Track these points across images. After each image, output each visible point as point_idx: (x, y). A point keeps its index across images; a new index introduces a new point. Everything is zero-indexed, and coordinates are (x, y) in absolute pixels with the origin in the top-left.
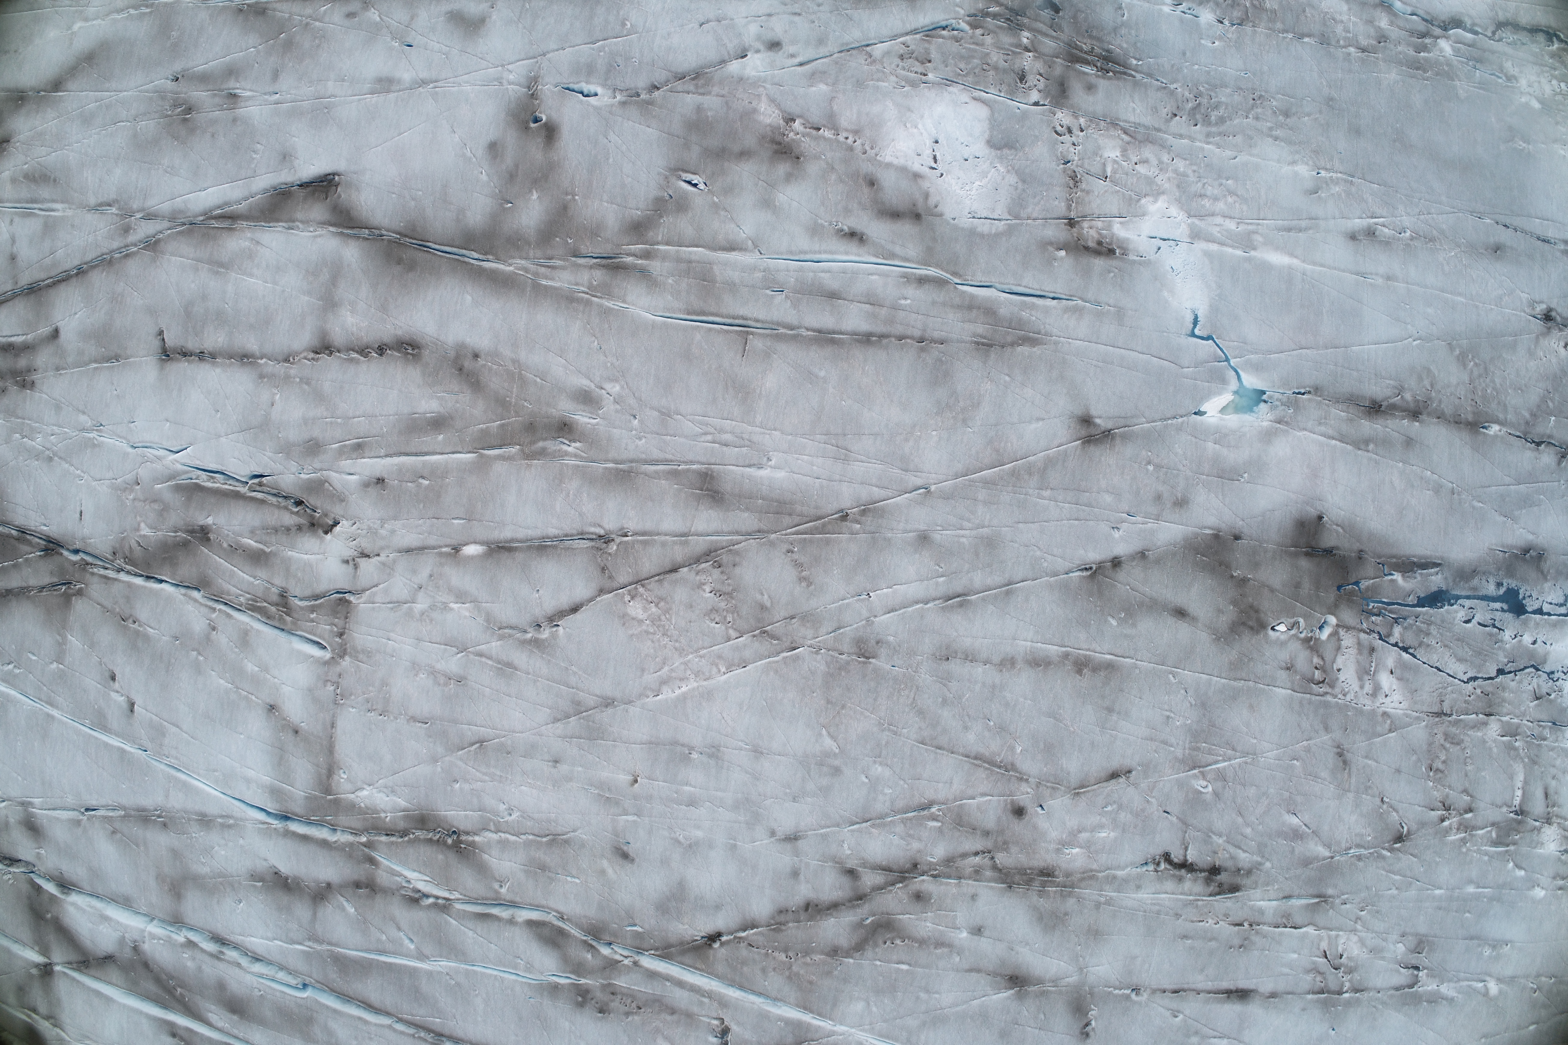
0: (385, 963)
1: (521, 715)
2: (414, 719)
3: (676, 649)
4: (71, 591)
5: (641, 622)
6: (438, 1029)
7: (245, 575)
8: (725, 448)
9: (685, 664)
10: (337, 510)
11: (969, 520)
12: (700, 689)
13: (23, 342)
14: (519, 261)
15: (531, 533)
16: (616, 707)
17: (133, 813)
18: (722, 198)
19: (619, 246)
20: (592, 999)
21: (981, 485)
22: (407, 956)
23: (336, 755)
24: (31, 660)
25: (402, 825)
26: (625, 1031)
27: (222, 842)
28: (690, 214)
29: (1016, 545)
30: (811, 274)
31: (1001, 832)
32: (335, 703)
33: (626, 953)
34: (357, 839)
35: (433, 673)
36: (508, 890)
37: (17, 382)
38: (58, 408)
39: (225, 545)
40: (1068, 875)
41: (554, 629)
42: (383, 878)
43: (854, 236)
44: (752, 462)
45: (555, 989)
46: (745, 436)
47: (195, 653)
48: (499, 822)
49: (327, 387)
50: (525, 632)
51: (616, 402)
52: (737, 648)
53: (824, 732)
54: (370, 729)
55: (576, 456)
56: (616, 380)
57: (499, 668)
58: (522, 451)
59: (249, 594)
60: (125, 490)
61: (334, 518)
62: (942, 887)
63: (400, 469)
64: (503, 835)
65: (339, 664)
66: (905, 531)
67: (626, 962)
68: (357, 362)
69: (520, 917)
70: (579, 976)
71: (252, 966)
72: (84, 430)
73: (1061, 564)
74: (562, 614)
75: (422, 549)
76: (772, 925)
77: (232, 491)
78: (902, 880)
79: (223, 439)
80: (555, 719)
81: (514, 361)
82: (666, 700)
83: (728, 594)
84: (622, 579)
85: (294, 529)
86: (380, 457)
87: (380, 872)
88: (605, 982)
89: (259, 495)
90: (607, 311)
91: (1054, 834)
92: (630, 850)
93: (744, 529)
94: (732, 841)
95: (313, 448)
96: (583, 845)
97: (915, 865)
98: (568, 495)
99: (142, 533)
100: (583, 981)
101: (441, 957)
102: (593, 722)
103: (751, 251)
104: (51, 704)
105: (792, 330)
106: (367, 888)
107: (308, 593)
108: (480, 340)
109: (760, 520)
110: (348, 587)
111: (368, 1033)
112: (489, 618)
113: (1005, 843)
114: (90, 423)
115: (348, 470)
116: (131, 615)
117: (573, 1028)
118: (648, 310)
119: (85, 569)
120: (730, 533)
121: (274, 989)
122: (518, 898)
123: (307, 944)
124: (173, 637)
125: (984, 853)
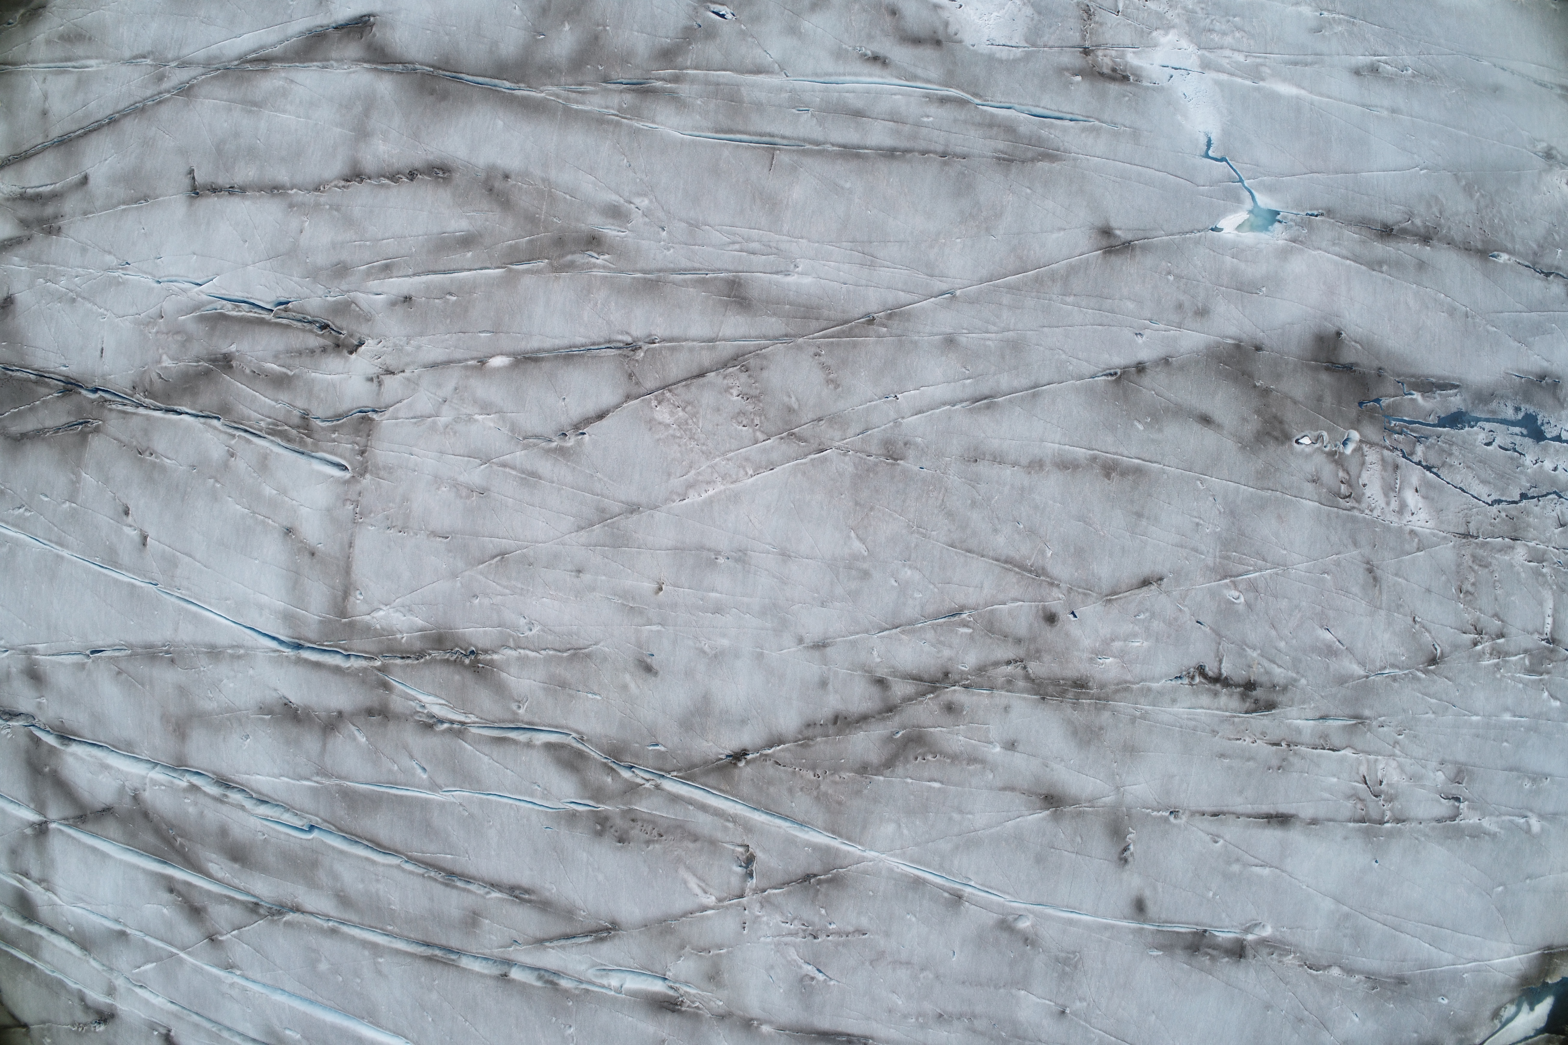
0: (396, 796)
1: (544, 524)
2: (434, 534)
3: (703, 452)
4: (88, 429)
5: (667, 426)
6: (449, 866)
7: (267, 400)
8: (752, 256)
9: (712, 467)
10: (363, 330)
11: (994, 324)
12: (727, 492)
13: (51, 191)
14: (550, 88)
15: (558, 342)
16: (641, 513)
17: (140, 650)
18: (749, 26)
19: (648, 71)
20: (612, 827)
21: (1005, 290)
22: (419, 786)
23: (353, 575)
24: (43, 502)
25: (418, 645)
26: (645, 861)
27: (232, 673)
28: (718, 41)
29: (1041, 348)
30: (836, 94)
31: (1033, 639)
32: (354, 522)
33: (647, 776)
34: (372, 664)
35: (455, 485)
36: (526, 710)
37: (43, 229)
38: (84, 250)
39: (248, 371)
40: (1102, 686)
41: (580, 437)
42: (397, 703)
43: (876, 59)
44: (779, 269)
45: (572, 818)
46: (773, 244)
47: (212, 481)
48: (519, 637)
49: (357, 212)
50: (550, 441)
51: (644, 215)
52: (764, 451)
53: (852, 534)
54: (389, 547)
55: (604, 267)
56: (645, 195)
57: (522, 478)
58: (551, 264)
59: (270, 418)
60: (148, 324)
61: (360, 338)
62: (975, 698)
63: (428, 287)
64: (522, 651)
65: (359, 482)
66: (932, 334)
67: (647, 785)
68: (388, 187)
69: (538, 740)
70: (598, 802)
71: (257, 809)
72: (109, 269)
73: (1087, 368)
74: (588, 421)
75: (447, 363)
76: (799, 740)
77: (257, 318)
78: (933, 690)
79: (250, 268)
80: (578, 527)
81: (544, 180)
82: (693, 504)
83: (756, 397)
84: (649, 384)
85: (318, 351)
86: (408, 276)
87: (394, 697)
88: (625, 808)
89: (284, 321)
90: (637, 131)
91: (1087, 642)
92: (653, 662)
93: (771, 333)
94: (758, 650)
95: (341, 270)
96: (605, 659)
97: (946, 674)
98: (596, 305)
99: (164, 365)
100: (602, 807)
101: (454, 786)
102: (618, 529)
103: (778, 74)
104: (61, 544)
105: (818, 145)
106: (379, 715)
107: (330, 413)
108: (511, 161)
109: (787, 325)
110: (371, 406)
111: (375, 874)
112: (514, 428)
113: (1038, 651)
114: (115, 262)
115: (375, 290)
116: (148, 448)
117: (591, 859)
118: (677, 129)
119: (103, 406)
120: (758, 338)
121: (279, 832)
122: (536, 720)
123: (315, 779)
124: (190, 466)
125: (1015, 662)
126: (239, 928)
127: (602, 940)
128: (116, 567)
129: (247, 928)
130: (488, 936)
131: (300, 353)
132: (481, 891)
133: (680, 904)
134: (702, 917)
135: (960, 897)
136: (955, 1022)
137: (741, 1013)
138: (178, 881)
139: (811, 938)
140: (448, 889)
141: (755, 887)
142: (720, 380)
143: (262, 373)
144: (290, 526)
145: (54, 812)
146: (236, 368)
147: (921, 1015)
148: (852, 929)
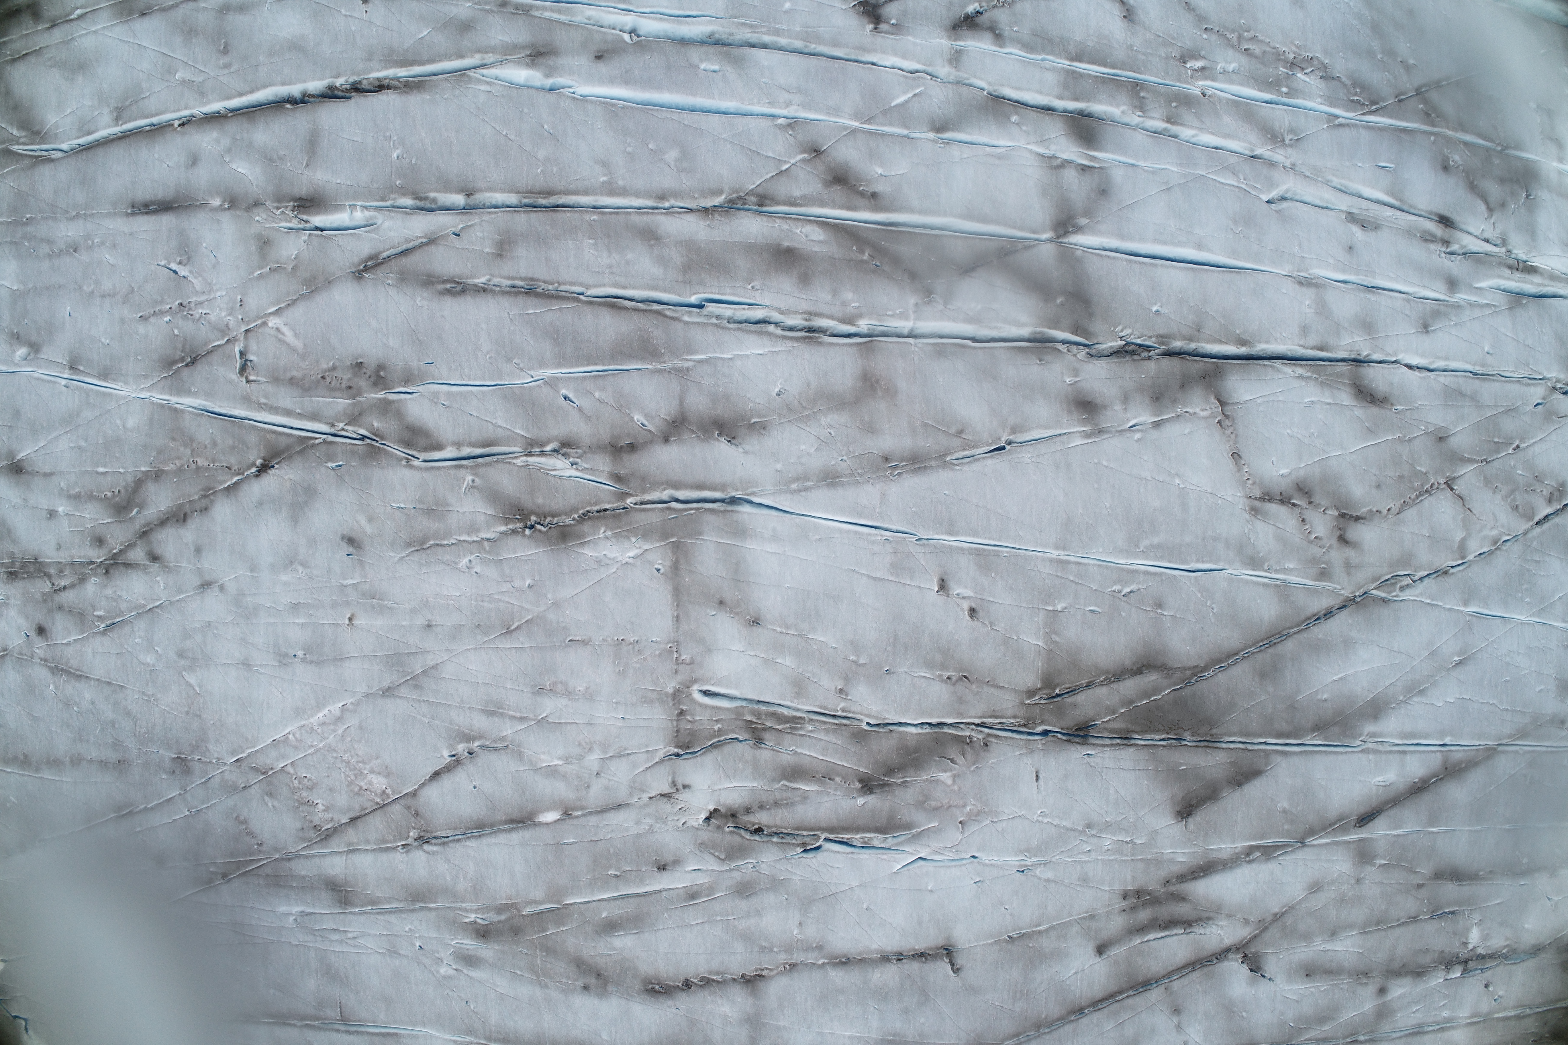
0: (595, 364)
1: (470, 668)
2: (585, 643)
3: (335, 750)
4: (1044, 692)
5: (372, 771)
6: (532, 301)
7: (806, 753)
8: (335, 927)
9: (324, 738)
10: (705, 835)
12: (306, 717)
13: (1148, 934)
15: (492, 840)
16: (380, 689)
17: (933, 463)
20: (370, 377)
22: (570, 380)
23: (670, 588)
24: (1096, 605)
25: (586, 527)
26: (334, 349)
27: (803, 460)
31: (50, 611)
32: (678, 643)
34: (638, 499)
35: (569, 694)
36: (464, 480)
37: (1150, 895)
38: (1085, 880)
39: (838, 779)
41: (453, 753)
42: (603, 464)
44: (309, 917)
45: (408, 378)
46: (319, 939)
47: (861, 661)
48: (480, 553)
49: (739, 947)
50: (481, 747)
51: (440, 959)
52: (284, 757)
53: (197, 690)
54: (632, 623)
55: (466, 910)
56: (444, 977)
57: (502, 708)
58: (519, 911)
59: (801, 735)
60: (978, 814)
61: (709, 825)
62: (83, 554)
63: (642, 881)
64: (475, 539)
65: (679, 683)
66: (174, 868)
67: (341, 425)
68: (710, 973)
69: (451, 451)
70: (385, 399)
71: (766, 314)
72: (1045, 864)
74: (448, 769)
75: (604, 810)
76: (212, 494)
77: (840, 833)
78: (114, 556)
79: (855, 884)
80: (437, 669)
81: (546, 986)
82: (334, 703)
83: (302, 804)
84: (397, 808)
85: (755, 808)
86: (666, 890)
87: (606, 469)
88: (358, 399)
89: (805, 833)
90: (468, 1033)
91: (13, 613)
92: (346, 548)
93: (303, 861)
94: (255, 574)
95: (744, 890)
96: (393, 544)
97: (107, 572)
98: (465, 877)
99: (949, 774)
100: (381, 395)
101: (530, 388)
102: (398, 671)
104: (1061, 562)
105: (307, 1025)
106: (621, 447)
107: (727, 749)
108: (584, 1003)
109: (291, 870)
110: (680, 762)
111: (613, 273)
112: (519, 756)
113: (45, 601)
114: (1038, 872)
115: (700, 874)
116: (954, 684)
117: (384, 340)
118: (432, 1036)
119: (1028, 719)
120: (313, 856)
121: (733, 295)
122: (452, 472)
123: (691, 364)
124: (893, 673)
125: (60, 590)
126: (781, 173)
127: (371, 258)
128: (978, 550)
129: (770, 175)
130: (485, 234)
131: (776, 804)
132: (496, 281)
133: (298, 312)
134: (279, 303)
135: (71, 368)
136: (63, 247)
137: (238, 213)
138: (866, 208)
139: (185, 303)
140: (530, 275)
141: (237, 344)
142: (336, 817)
143: (819, 779)
144: (754, 628)
145: (1046, 252)
146: (853, 782)
147: (90, 248)
148: (152, 320)
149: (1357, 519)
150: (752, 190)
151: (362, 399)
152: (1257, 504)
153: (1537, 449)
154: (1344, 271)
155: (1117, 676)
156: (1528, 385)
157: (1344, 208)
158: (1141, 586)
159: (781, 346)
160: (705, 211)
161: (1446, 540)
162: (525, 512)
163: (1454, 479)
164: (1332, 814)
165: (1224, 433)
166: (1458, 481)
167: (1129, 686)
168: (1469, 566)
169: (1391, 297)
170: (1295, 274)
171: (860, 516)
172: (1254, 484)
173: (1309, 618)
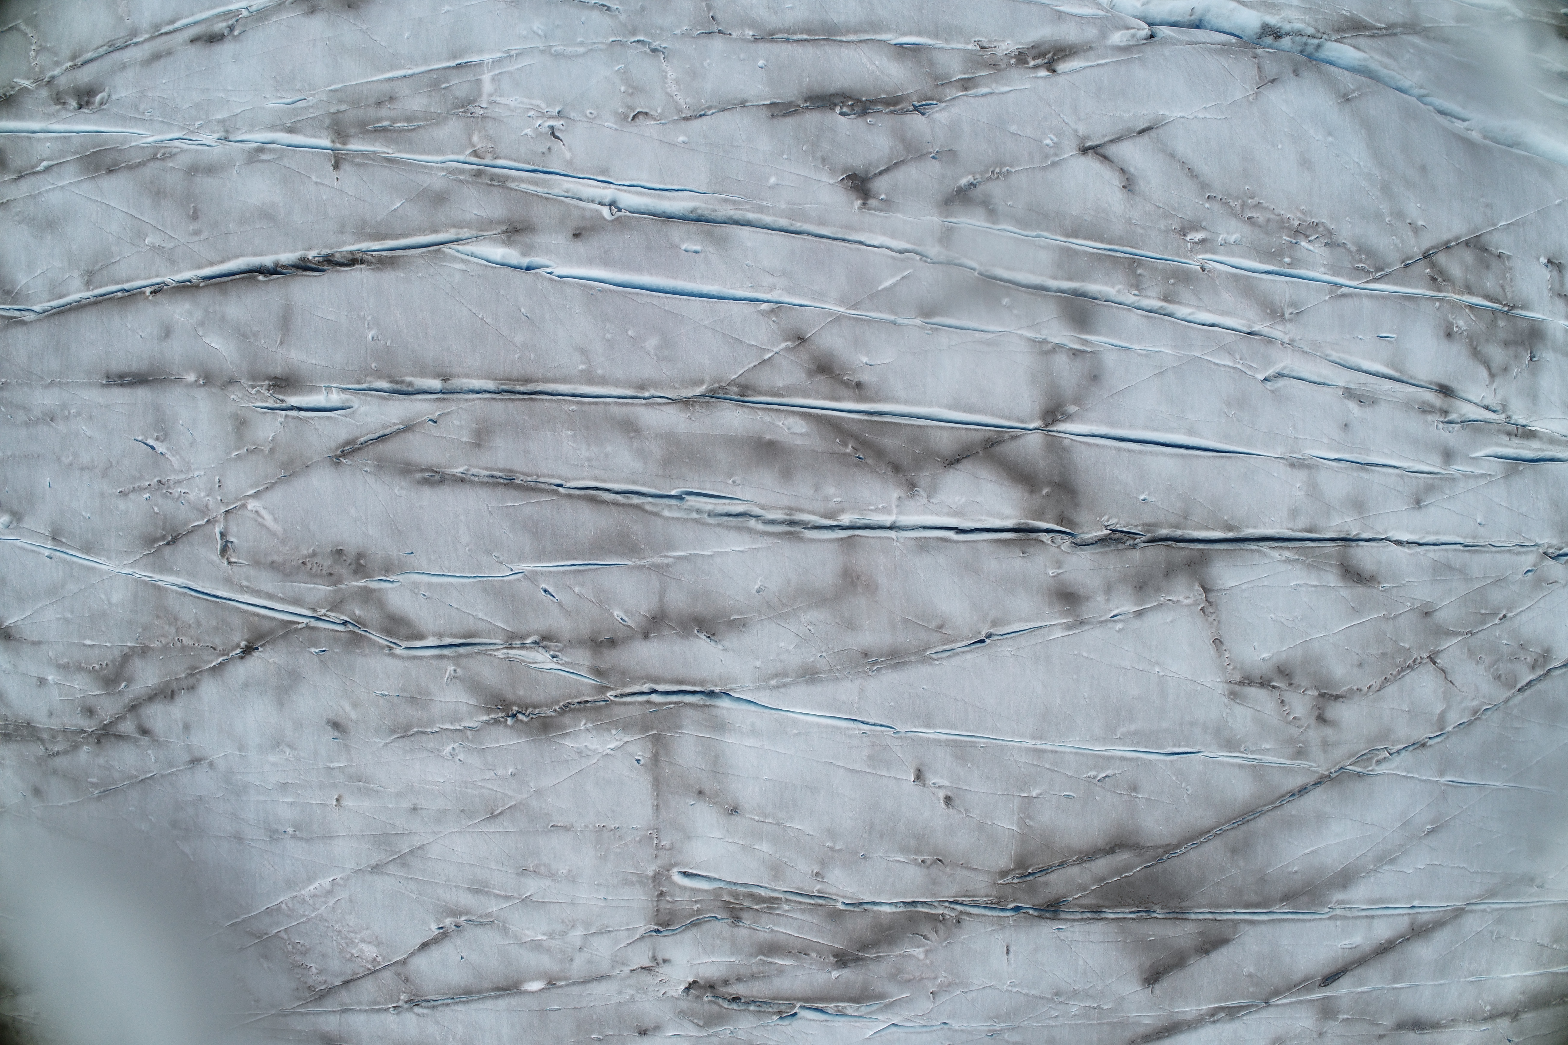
0: (574, 558)
1: (456, 849)
2: (567, 829)
3: (326, 920)
4: (1017, 872)
5: (363, 941)
6: (511, 493)
7: (785, 931)
9: (315, 909)
10: (684, 1004)
12: (297, 889)
15: (480, 1005)
16: (368, 866)
17: (912, 658)
20: (350, 564)
23: (650, 778)
24: (1070, 791)
25: (567, 719)
26: (314, 535)
27: (782, 657)
31: (45, 775)
32: (658, 830)
34: (619, 692)
35: (552, 875)
36: (446, 670)
39: (813, 955)
41: (441, 926)
42: (584, 658)
45: (389, 567)
47: (837, 847)
48: (463, 741)
50: (468, 921)
52: (277, 924)
53: (192, 858)
54: (613, 811)
57: (487, 887)
59: (778, 914)
60: (949, 985)
61: (688, 995)
62: (74, 723)
64: (458, 727)
65: (659, 867)
67: (322, 610)
69: (433, 640)
70: (366, 588)
71: (745, 508)
72: (1013, 1029)
74: (436, 941)
75: (586, 981)
76: (198, 673)
77: (814, 1003)
78: (105, 727)
80: (423, 849)
82: (324, 878)
83: (296, 967)
84: (387, 975)
85: (733, 980)
87: (587, 663)
88: (339, 586)
89: (781, 1002)
91: (9, 772)
92: (331, 732)
93: (299, 1018)
94: (243, 754)
96: (377, 730)
97: (99, 742)
98: (454, 1038)
99: (921, 949)
100: (362, 583)
101: (510, 582)
102: (386, 850)
104: (1037, 751)
106: (602, 642)
107: (706, 927)
109: (288, 1024)
110: (660, 938)
111: (592, 466)
112: (505, 930)
113: (40, 765)
114: (1006, 1036)
115: (679, 1039)
116: (928, 868)
117: (364, 529)
119: (1001, 897)
120: (307, 1014)
121: (714, 490)
122: (434, 662)
123: (670, 560)
124: (869, 858)
125: (53, 755)
126: (764, 362)
127: (348, 443)
128: (955, 741)
129: (752, 365)
130: (463, 422)
131: (753, 977)
132: (474, 471)
133: (276, 496)
134: (257, 486)
135: (54, 539)
136: (40, 416)
137: (213, 390)
138: (850, 399)
139: (163, 481)
140: (508, 467)
141: (217, 525)
142: (329, 979)
143: (795, 955)
144: (733, 817)
145: (1033, 442)
146: (828, 957)
147: (67, 418)
148: (131, 496)
149: (1337, 697)
150: (734, 380)
151: (342, 586)
152: (1237, 688)
153: (1524, 618)
154: (1337, 450)
155: (1090, 855)
156: (1519, 553)
157: (1342, 383)
158: (1116, 772)
159: (761, 543)
160: (686, 402)
161: (1426, 713)
162: (507, 703)
163: (1438, 652)
164: (1298, 976)
165: (1207, 620)
166: (1442, 655)
167: (1101, 865)
168: (1448, 738)
169: (1384, 474)
170: (1287, 456)
171: (839, 711)
172: (1234, 669)
173: (1283, 796)
